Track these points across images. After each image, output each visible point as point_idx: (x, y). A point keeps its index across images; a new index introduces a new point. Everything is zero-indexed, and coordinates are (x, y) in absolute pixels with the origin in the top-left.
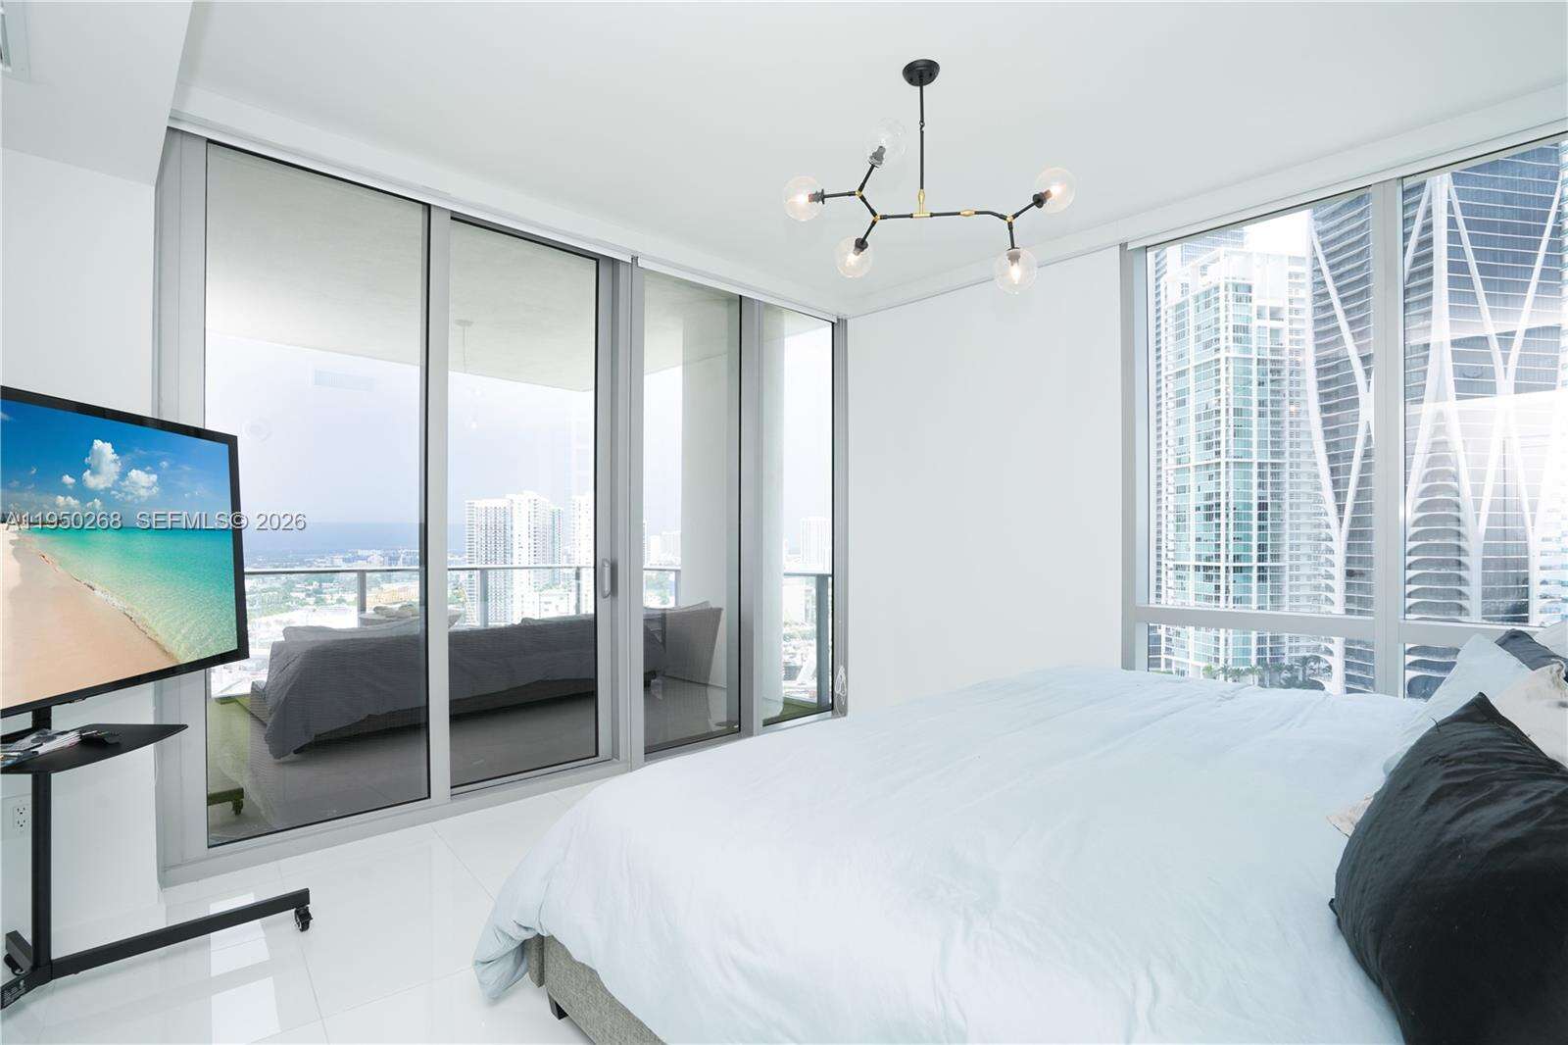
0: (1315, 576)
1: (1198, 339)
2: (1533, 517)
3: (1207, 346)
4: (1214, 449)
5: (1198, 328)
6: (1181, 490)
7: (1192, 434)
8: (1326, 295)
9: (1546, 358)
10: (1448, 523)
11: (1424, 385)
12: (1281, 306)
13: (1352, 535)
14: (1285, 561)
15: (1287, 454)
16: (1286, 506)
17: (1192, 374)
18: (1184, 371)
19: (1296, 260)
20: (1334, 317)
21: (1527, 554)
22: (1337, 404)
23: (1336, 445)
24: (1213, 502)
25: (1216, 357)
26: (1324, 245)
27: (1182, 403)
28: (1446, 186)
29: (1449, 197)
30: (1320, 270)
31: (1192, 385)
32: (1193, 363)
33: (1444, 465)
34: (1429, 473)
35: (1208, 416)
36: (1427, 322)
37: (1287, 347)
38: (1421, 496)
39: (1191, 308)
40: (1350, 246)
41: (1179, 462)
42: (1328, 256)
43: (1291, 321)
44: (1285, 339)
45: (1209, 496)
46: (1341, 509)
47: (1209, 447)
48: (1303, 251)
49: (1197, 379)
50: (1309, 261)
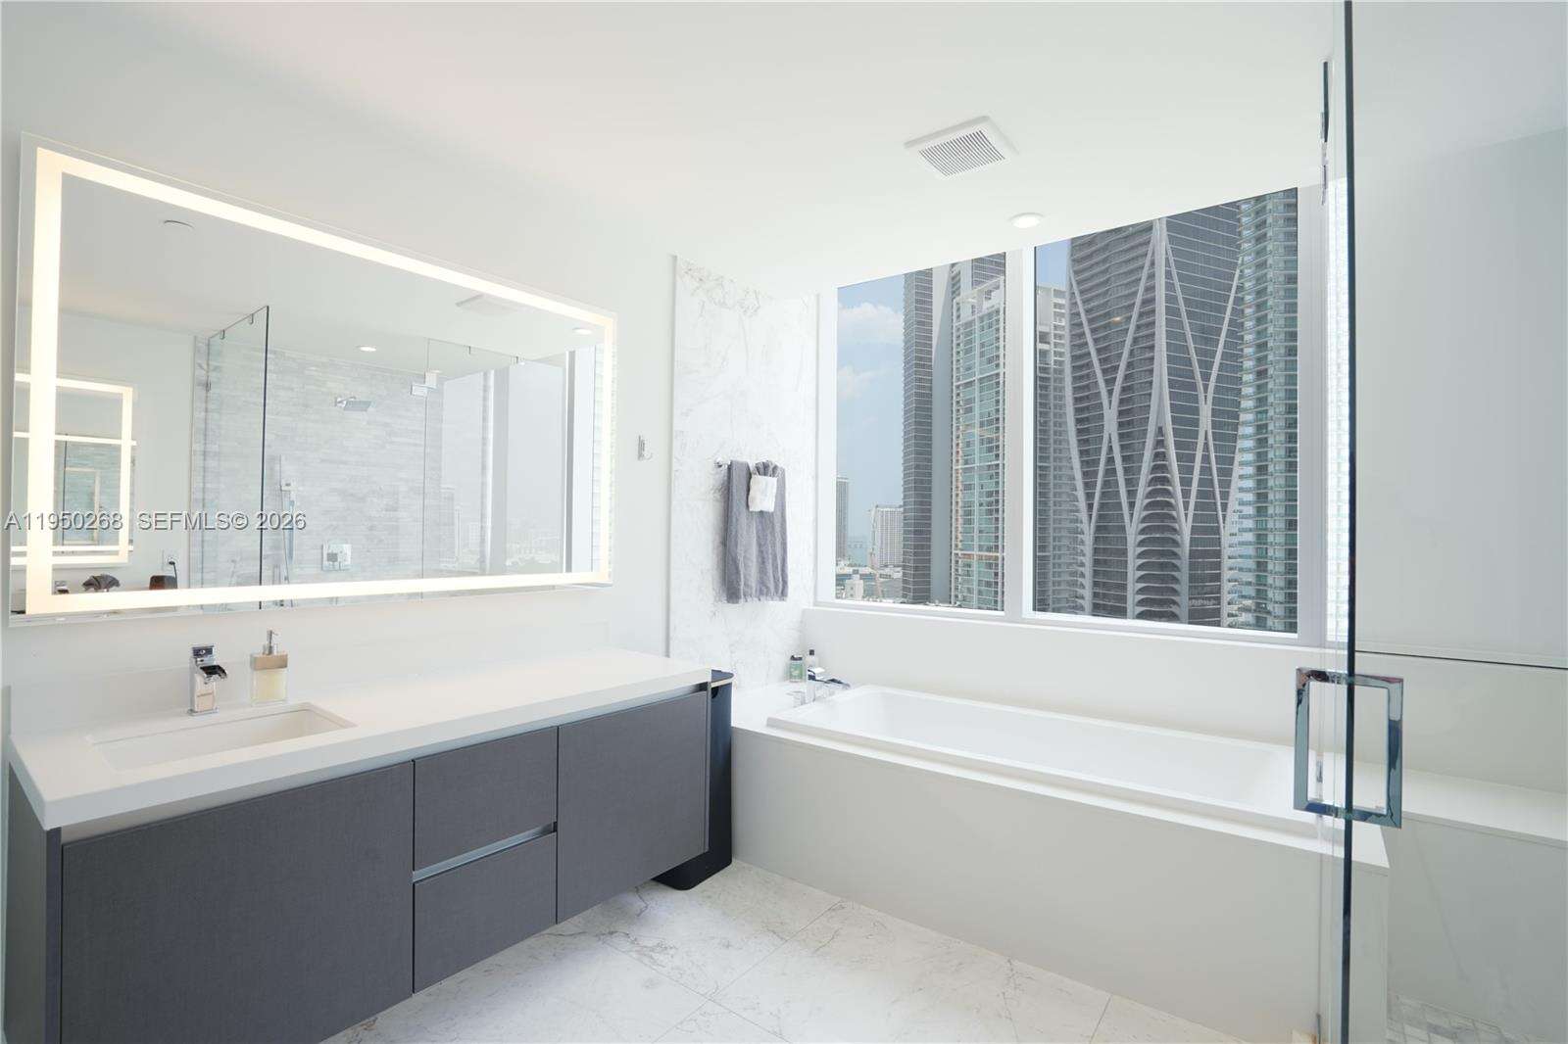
0: (1071, 564)
1: (982, 354)
2: (1224, 517)
3: (990, 361)
4: (995, 453)
5: (982, 345)
6: (968, 487)
7: (977, 439)
8: (1080, 325)
9: (1234, 389)
10: (1166, 520)
11: (1149, 406)
12: (1048, 330)
13: (1098, 529)
14: (1049, 552)
15: (1052, 459)
16: (1051, 504)
17: (977, 385)
18: (971, 382)
19: (1058, 293)
20: (1086, 344)
21: (1220, 546)
22: (1087, 418)
23: (1087, 452)
24: (993, 499)
25: (996, 372)
26: (1079, 283)
27: (969, 410)
28: (1164, 244)
29: (1167, 254)
30: (1076, 303)
31: (977, 394)
32: (978, 376)
33: (1163, 473)
34: (1152, 479)
35: (990, 423)
36: (1151, 354)
37: (1052, 366)
38: (1147, 497)
39: (977, 326)
40: (1098, 286)
41: (966, 462)
42: (1082, 292)
43: (1056, 345)
44: (1052, 358)
45: (990, 494)
46: (1090, 507)
47: (990, 450)
48: (1064, 287)
49: (981, 390)
50: (1067, 295)
